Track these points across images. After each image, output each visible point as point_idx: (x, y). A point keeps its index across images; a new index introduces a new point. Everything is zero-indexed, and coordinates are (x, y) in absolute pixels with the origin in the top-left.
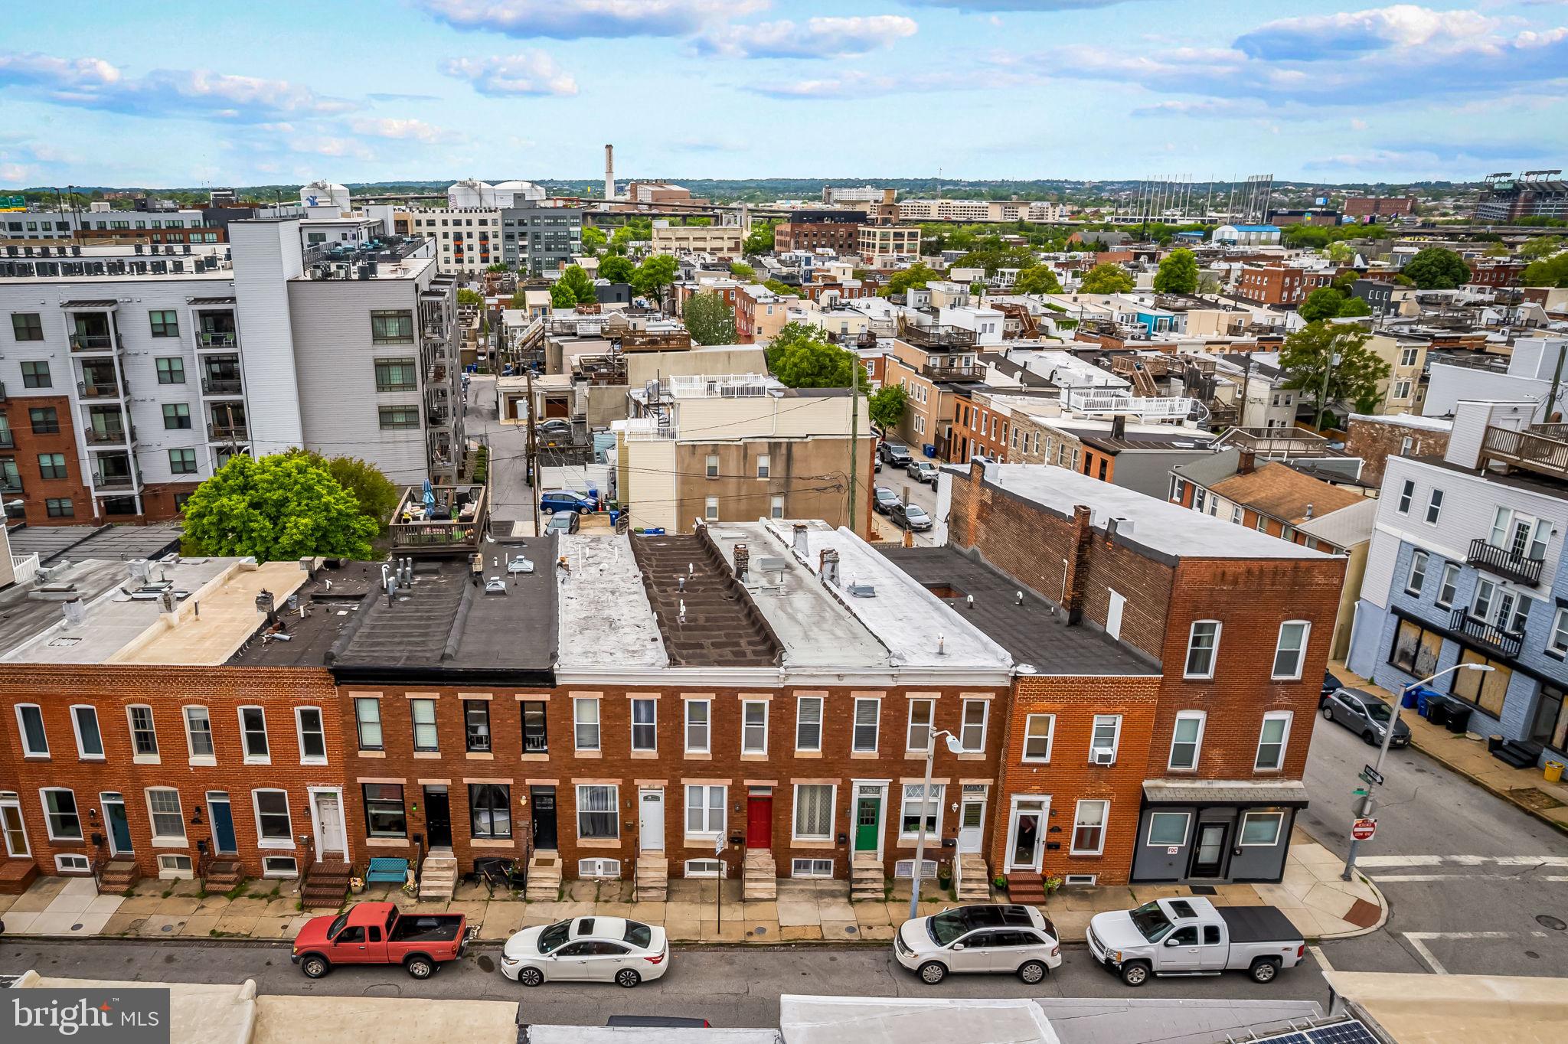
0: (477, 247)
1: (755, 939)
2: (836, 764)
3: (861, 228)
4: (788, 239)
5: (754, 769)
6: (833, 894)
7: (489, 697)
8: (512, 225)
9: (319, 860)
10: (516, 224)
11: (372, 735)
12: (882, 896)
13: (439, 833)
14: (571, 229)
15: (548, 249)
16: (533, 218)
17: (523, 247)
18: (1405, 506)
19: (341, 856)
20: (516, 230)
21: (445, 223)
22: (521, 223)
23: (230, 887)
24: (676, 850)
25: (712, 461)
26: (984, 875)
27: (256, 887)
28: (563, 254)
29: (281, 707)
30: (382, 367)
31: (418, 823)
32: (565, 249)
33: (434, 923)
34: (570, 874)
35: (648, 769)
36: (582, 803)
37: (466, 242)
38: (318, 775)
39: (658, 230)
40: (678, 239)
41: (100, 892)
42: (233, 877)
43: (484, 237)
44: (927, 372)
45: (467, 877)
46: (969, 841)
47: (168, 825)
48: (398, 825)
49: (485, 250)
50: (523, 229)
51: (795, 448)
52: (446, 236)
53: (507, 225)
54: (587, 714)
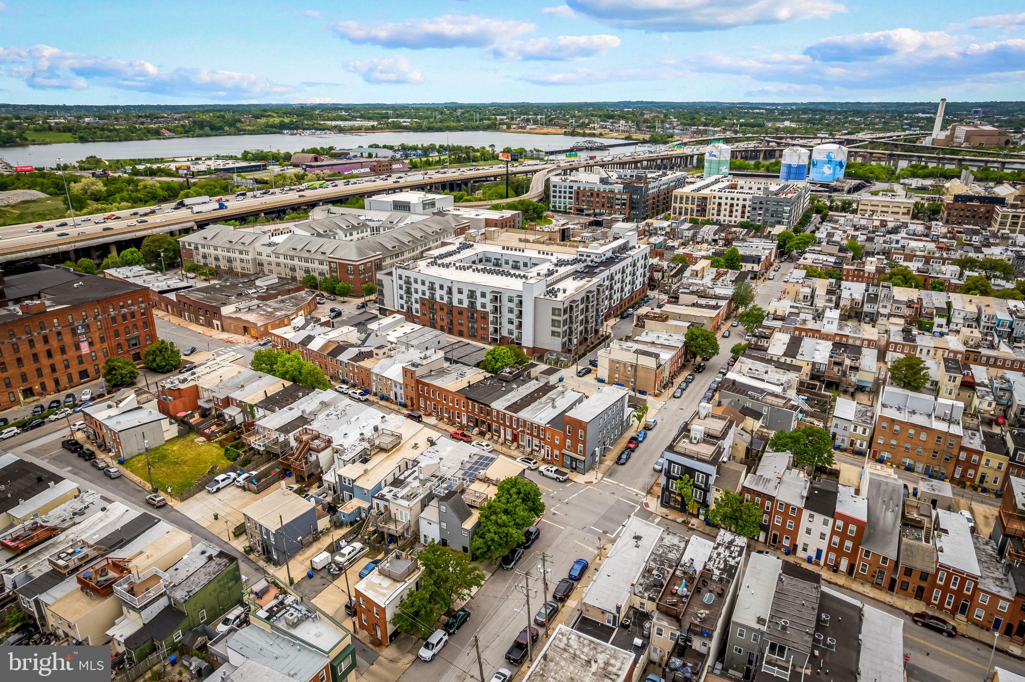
0: (740, 211)
2: (525, 432)
3: (996, 208)
5: (515, 429)
7: (484, 407)
8: (756, 203)
9: (462, 424)
10: (758, 203)
11: (470, 408)
13: (477, 425)
15: (772, 216)
17: (760, 214)
19: (465, 425)
20: (758, 206)
21: (727, 198)
22: (761, 203)
23: (451, 424)
27: (454, 425)
28: (779, 219)
29: (461, 400)
30: (553, 321)
31: (474, 423)
35: (502, 425)
36: (494, 427)
37: (735, 208)
38: (464, 411)
40: (872, 205)
41: (437, 419)
43: (744, 206)
47: (446, 413)
49: (743, 212)
50: (761, 206)
52: (726, 204)
54: (495, 414)
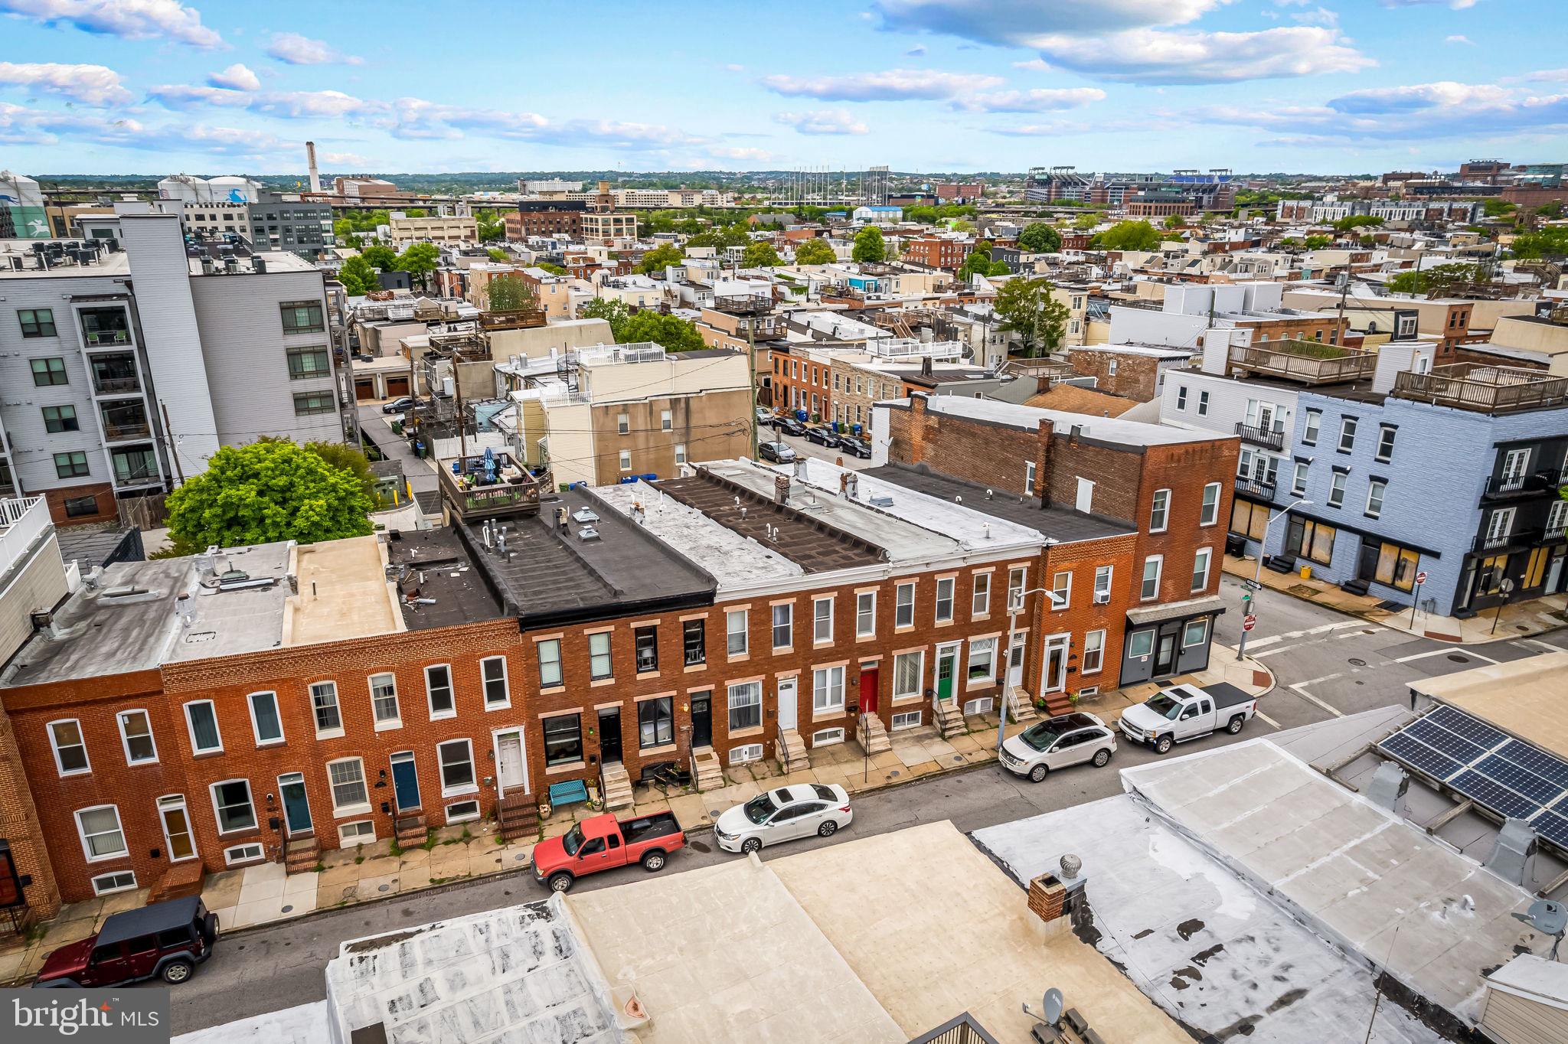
1: (894, 780)
2: (925, 635)
3: (583, 215)
4: (519, 226)
5: (867, 648)
6: (927, 737)
7: (657, 622)
8: (261, 219)
9: (501, 797)
10: (265, 218)
11: (551, 673)
12: (965, 730)
13: (612, 750)
14: (322, 222)
16: (282, 213)
17: (275, 240)
18: (1181, 404)
19: (521, 790)
20: (266, 224)
23: (424, 840)
24: (807, 726)
25: (622, 419)
26: (1027, 701)
27: (444, 835)
28: (317, 246)
29: (465, 663)
30: (294, 356)
31: (592, 747)
32: (318, 241)
33: (648, 823)
34: (724, 764)
35: (785, 662)
36: (732, 702)
38: (502, 718)
39: (397, 222)
40: (416, 229)
41: (288, 873)
42: (423, 829)
44: (740, 334)
45: (638, 785)
46: (1014, 676)
47: (349, 794)
48: (575, 750)
50: (272, 223)
51: (691, 402)
53: (255, 219)
54: (736, 624)
